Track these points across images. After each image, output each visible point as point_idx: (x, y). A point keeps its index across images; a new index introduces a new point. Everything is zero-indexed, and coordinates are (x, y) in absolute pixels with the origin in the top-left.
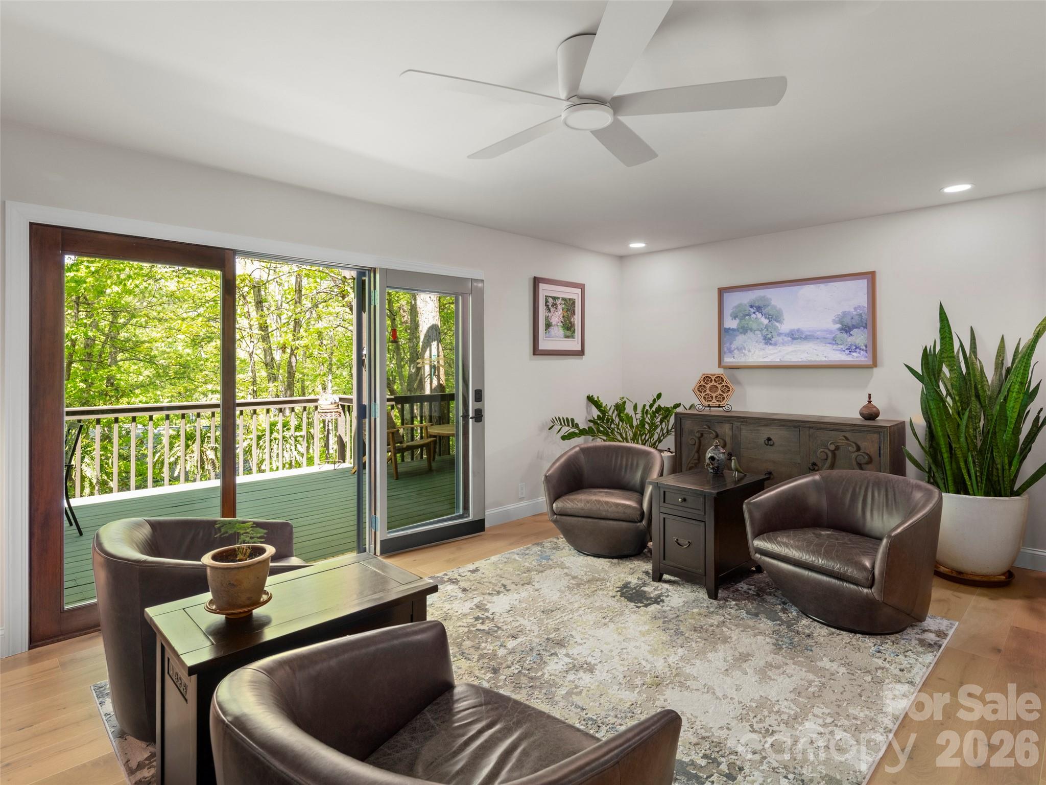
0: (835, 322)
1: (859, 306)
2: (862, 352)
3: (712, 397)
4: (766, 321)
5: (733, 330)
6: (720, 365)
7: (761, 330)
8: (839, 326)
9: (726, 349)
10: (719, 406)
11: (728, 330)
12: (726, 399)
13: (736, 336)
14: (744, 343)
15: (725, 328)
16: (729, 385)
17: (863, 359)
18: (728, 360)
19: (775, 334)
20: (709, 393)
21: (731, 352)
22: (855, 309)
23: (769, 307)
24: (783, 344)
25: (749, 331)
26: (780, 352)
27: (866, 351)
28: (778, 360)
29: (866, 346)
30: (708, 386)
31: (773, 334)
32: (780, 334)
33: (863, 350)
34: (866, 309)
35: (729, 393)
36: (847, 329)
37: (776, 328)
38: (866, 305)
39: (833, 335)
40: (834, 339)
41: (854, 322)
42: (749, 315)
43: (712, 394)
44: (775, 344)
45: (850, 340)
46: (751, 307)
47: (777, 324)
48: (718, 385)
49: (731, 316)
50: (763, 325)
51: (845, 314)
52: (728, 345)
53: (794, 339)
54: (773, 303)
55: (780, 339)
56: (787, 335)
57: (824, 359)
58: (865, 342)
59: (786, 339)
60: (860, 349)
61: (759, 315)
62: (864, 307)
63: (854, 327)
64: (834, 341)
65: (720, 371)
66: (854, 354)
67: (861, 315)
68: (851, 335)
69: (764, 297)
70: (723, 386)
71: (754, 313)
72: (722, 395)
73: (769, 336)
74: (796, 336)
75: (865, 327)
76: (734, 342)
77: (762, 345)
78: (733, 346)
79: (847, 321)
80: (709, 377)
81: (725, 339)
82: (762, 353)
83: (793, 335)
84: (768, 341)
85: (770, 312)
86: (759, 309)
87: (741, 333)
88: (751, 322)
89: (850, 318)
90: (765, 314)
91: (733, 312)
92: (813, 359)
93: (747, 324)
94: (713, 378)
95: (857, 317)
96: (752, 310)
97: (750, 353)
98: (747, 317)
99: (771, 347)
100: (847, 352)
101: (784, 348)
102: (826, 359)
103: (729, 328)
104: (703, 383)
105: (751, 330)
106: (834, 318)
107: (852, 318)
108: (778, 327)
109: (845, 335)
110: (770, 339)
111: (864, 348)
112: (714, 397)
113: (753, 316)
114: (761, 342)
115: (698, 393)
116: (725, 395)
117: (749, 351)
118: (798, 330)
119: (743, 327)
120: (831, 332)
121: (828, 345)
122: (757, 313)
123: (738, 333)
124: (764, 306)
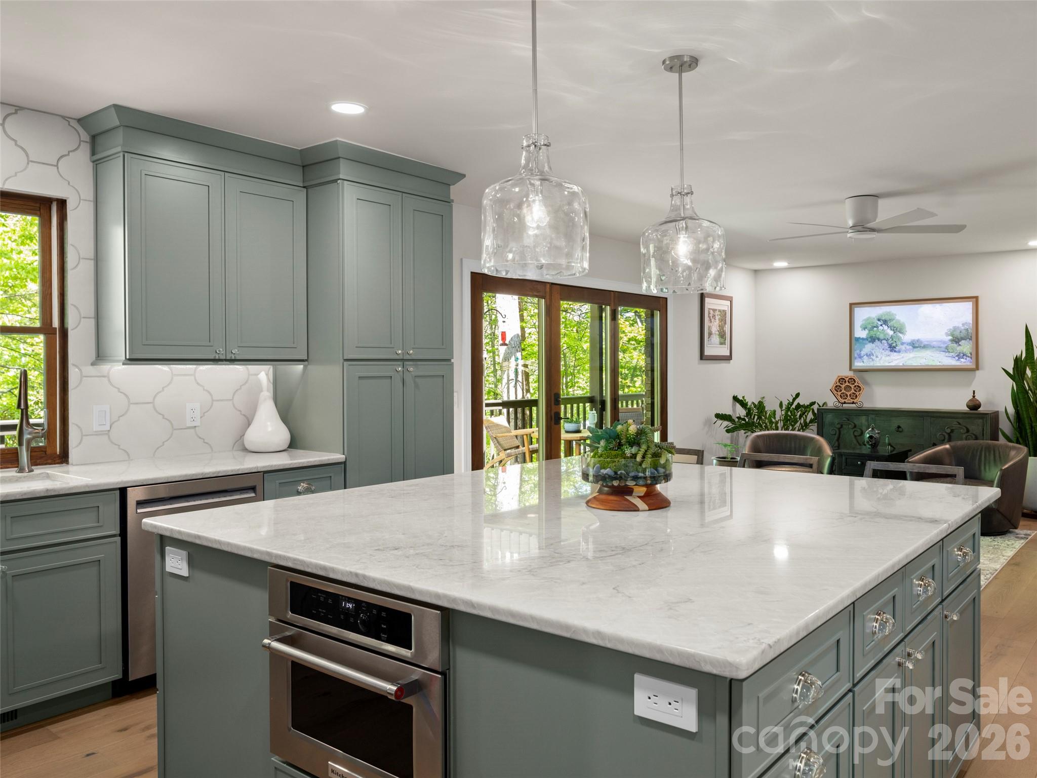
0: (947, 335)
1: (966, 323)
2: (968, 358)
3: (847, 395)
4: (891, 333)
5: (863, 339)
6: (850, 369)
7: (887, 340)
8: (950, 338)
9: (856, 355)
10: (853, 403)
11: (858, 339)
12: (858, 397)
13: (866, 344)
14: (873, 350)
15: (856, 338)
16: (860, 385)
17: (969, 364)
18: (858, 364)
19: (899, 343)
20: (844, 392)
21: (860, 357)
22: (963, 325)
23: (894, 321)
24: (906, 351)
25: (877, 340)
26: (903, 357)
27: (971, 358)
28: (901, 364)
29: (971, 354)
30: (843, 386)
31: (897, 343)
32: (903, 344)
33: (968, 357)
34: (971, 325)
35: (861, 392)
36: (957, 340)
37: (899, 339)
38: (971, 322)
39: (946, 345)
40: (947, 348)
41: (962, 335)
42: (877, 327)
43: (847, 393)
44: (899, 352)
45: (959, 348)
46: (879, 320)
47: (901, 335)
48: (851, 386)
49: (861, 327)
50: (889, 335)
51: (955, 329)
52: (858, 351)
53: (914, 347)
54: (897, 317)
55: (903, 347)
56: (909, 344)
57: (939, 364)
58: (971, 351)
59: (908, 347)
60: (967, 356)
61: (885, 327)
62: (970, 324)
63: (962, 339)
64: (947, 350)
65: (850, 374)
66: (962, 360)
67: (967, 330)
68: (960, 345)
69: (889, 312)
70: (855, 386)
71: (881, 325)
72: (855, 394)
73: (894, 345)
74: (916, 345)
75: (970, 339)
76: (864, 349)
77: (888, 352)
78: (863, 353)
79: (957, 334)
80: (844, 379)
81: (856, 346)
82: (888, 358)
83: (913, 344)
84: (892, 348)
85: (895, 325)
86: (885, 322)
87: (870, 342)
88: (878, 333)
89: (959, 332)
90: (890, 327)
91: (863, 324)
92: (930, 364)
93: (875, 334)
94: (847, 380)
95: (964, 331)
96: (880, 323)
97: (878, 359)
98: (875, 329)
99: (895, 354)
100: (957, 358)
101: (906, 354)
102: (940, 364)
103: (859, 338)
104: (838, 384)
105: (879, 339)
106: (946, 331)
107: (961, 332)
108: (901, 338)
109: (955, 345)
110: (895, 348)
111: (970, 355)
112: (848, 395)
113: (881, 328)
114: (887, 350)
115: (836, 392)
116: (857, 393)
117: (877, 357)
118: (918, 341)
119: (871, 337)
120: (944, 342)
121: (942, 353)
122: (884, 325)
123: (867, 342)
124: (890, 320)
